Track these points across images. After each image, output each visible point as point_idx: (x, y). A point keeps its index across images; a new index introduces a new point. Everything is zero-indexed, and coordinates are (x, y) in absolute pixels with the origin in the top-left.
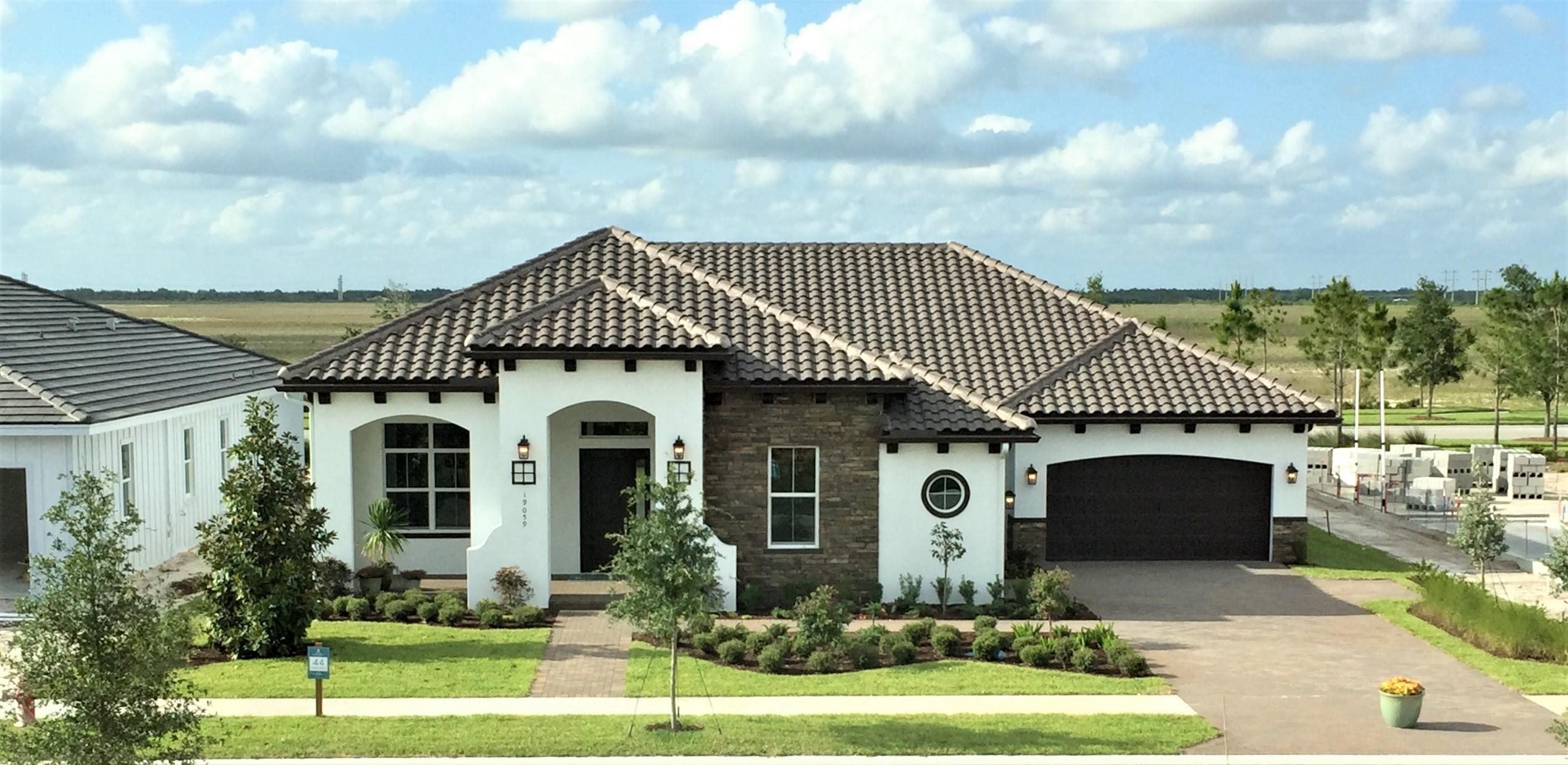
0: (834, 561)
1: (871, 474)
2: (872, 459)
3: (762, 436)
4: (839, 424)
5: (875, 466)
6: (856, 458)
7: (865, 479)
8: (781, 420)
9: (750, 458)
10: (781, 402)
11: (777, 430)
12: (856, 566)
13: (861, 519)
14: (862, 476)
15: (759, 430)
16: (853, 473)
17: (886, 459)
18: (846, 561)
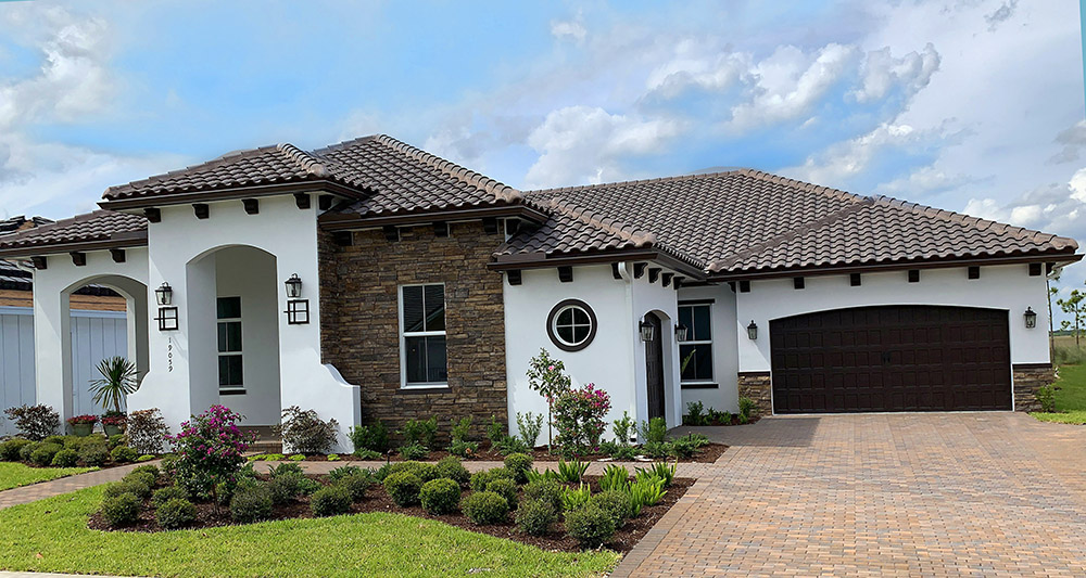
0: (463, 401)
1: (496, 307)
2: (496, 291)
3: (390, 274)
4: (462, 257)
5: (500, 299)
6: (480, 292)
7: (490, 314)
8: (407, 257)
9: (379, 297)
10: (405, 239)
11: (404, 267)
12: (485, 405)
13: (487, 355)
14: (486, 310)
15: (387, 269)
16: (478, 307)
17: (509, 290)
18: (474, 401)
